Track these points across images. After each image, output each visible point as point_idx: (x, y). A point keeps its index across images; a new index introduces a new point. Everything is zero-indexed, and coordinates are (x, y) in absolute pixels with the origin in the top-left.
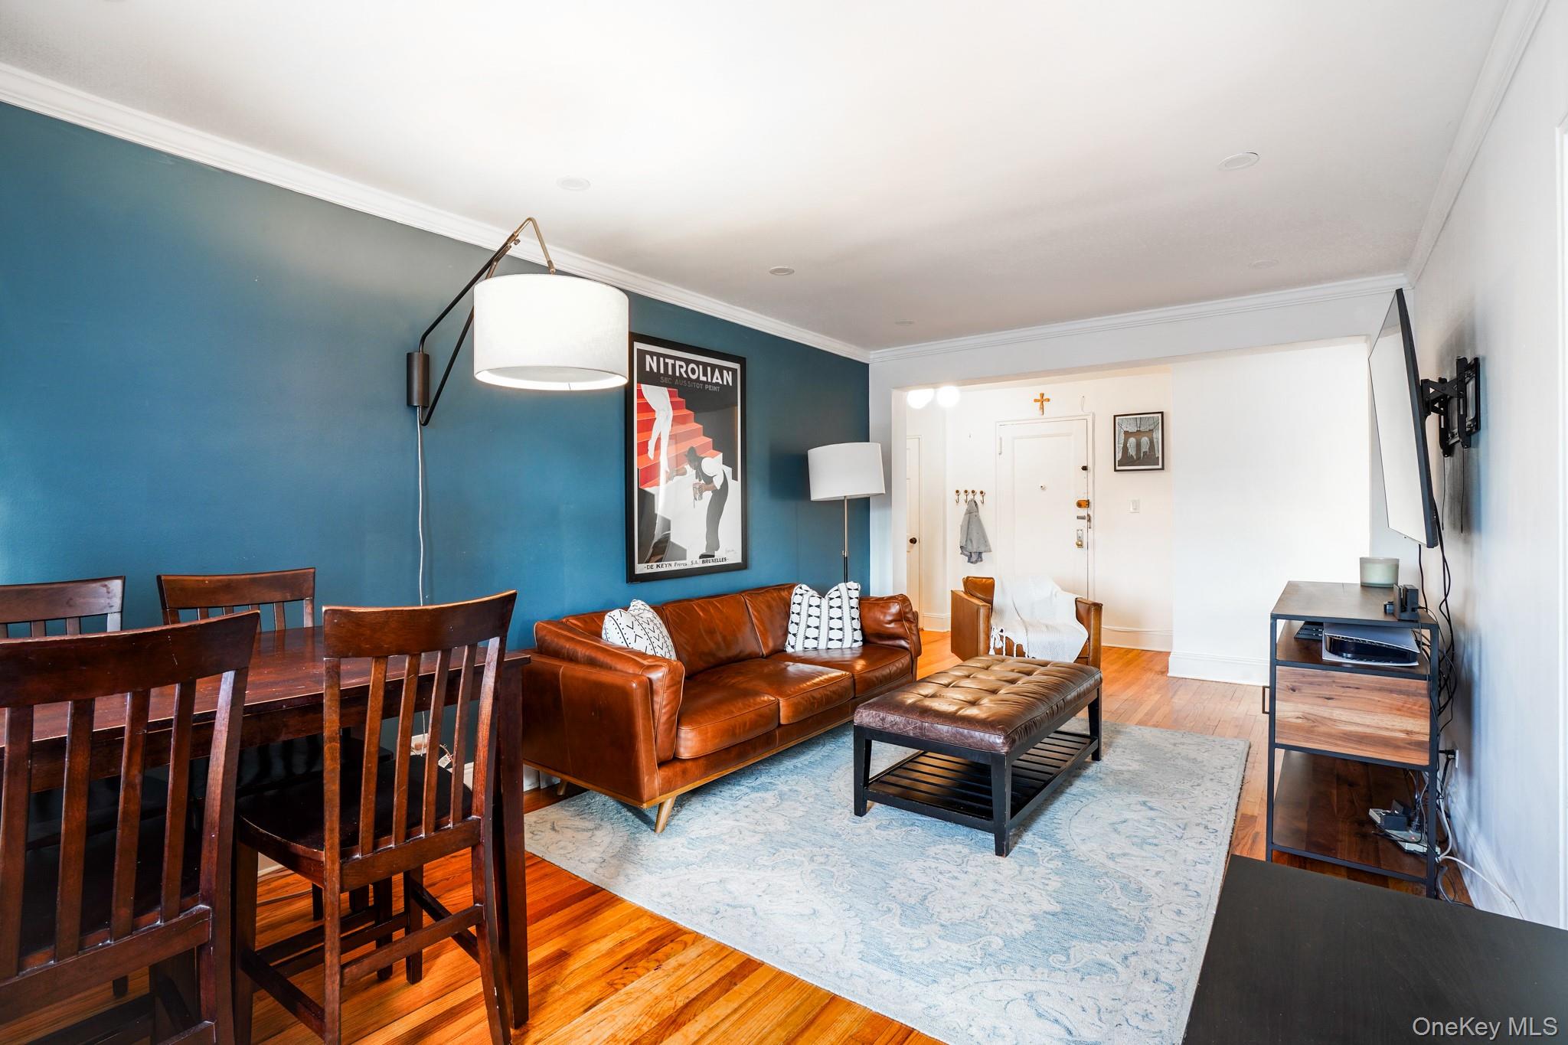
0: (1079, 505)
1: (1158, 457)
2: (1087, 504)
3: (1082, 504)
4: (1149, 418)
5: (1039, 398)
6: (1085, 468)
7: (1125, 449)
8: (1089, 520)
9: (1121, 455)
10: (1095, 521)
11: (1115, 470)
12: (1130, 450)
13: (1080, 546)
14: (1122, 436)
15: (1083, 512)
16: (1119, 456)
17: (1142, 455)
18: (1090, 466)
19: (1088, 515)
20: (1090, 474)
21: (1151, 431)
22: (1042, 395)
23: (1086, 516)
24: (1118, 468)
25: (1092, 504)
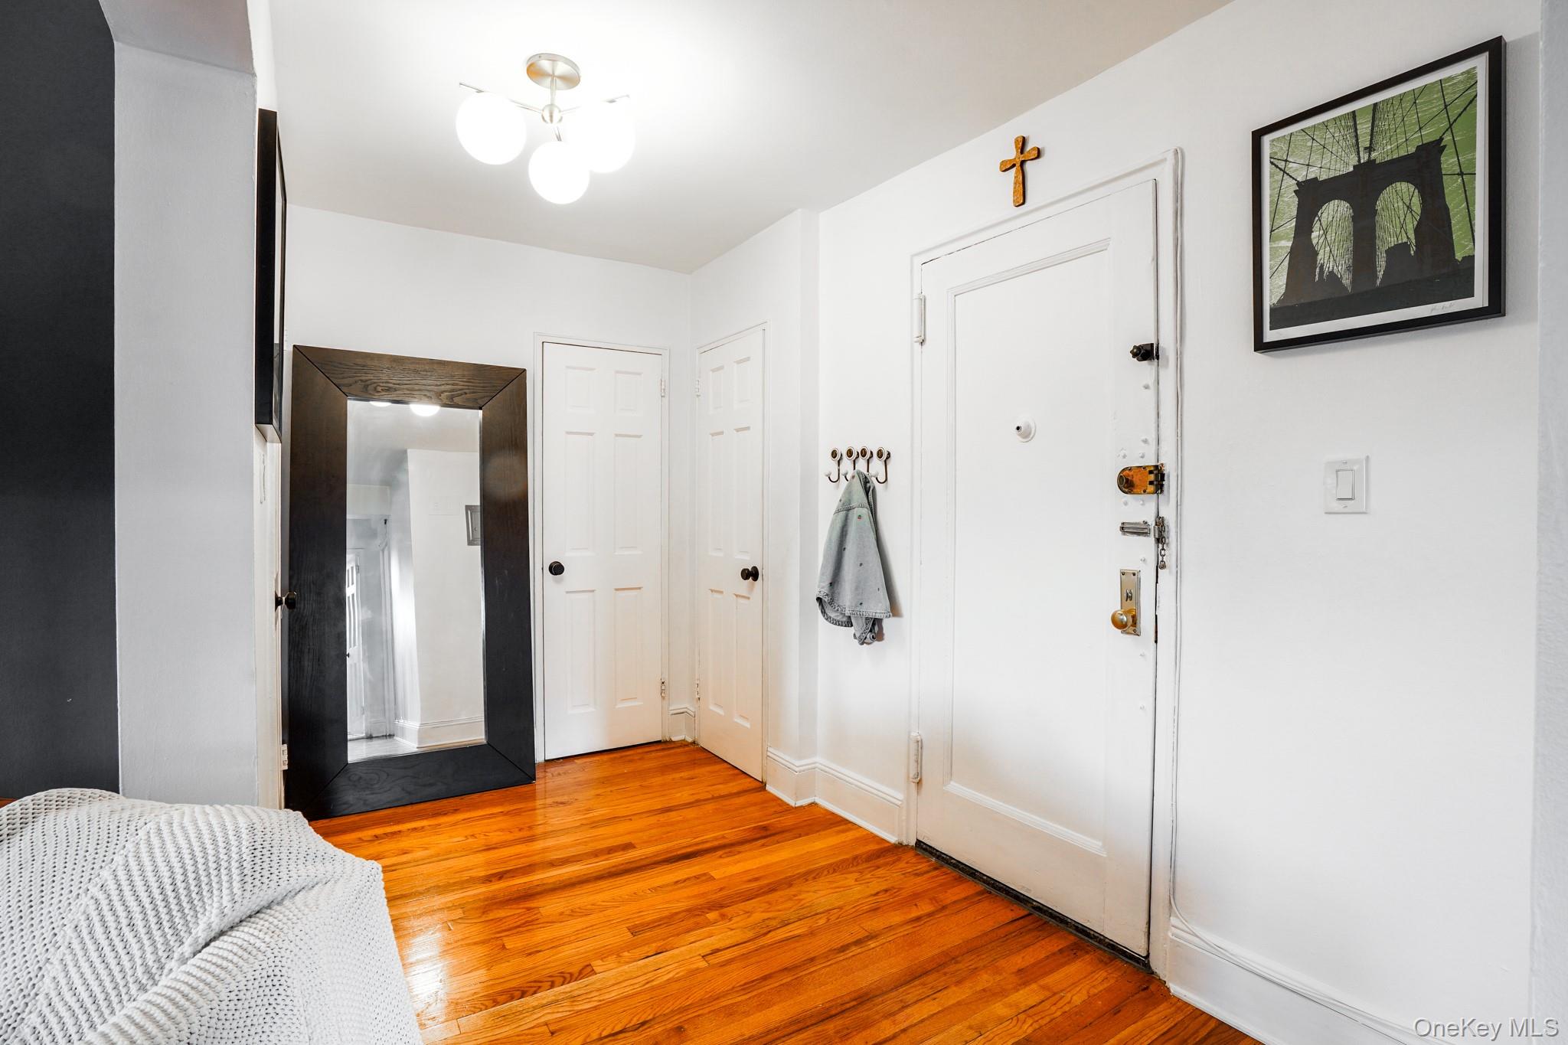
0: (1127, 483)
1: (1470, 259)
2: (1157, 479)
3: (1136, 480)
4: (1416, 94)
5: (1011, 154)
6: (1146, 353)
7: (1302, 254)
8: (1160, 540)
9: (1282, 280)
10: (1186, 541)
11: (1261, 346)
12: (1322, 257)
13: (1127, 623)
14: (1290, 204)
15: (1141, 508)
16: (1275, 289)
17: (1381, 263)
18: (1167, 345)
19: (1160, 523)
20: (1168, 375)
21: (1431, 151)
22: (1023, 142)
23: (1152, 522)
24: (1270, 336)
25: (1170, 483)
